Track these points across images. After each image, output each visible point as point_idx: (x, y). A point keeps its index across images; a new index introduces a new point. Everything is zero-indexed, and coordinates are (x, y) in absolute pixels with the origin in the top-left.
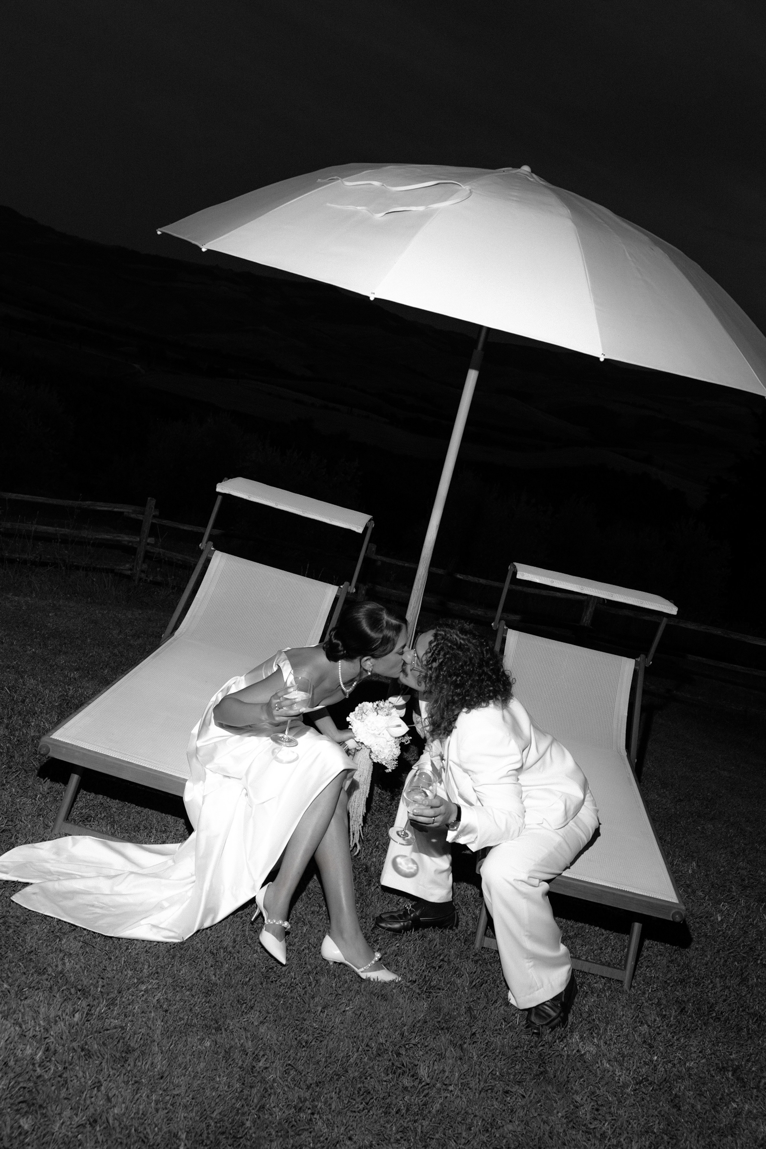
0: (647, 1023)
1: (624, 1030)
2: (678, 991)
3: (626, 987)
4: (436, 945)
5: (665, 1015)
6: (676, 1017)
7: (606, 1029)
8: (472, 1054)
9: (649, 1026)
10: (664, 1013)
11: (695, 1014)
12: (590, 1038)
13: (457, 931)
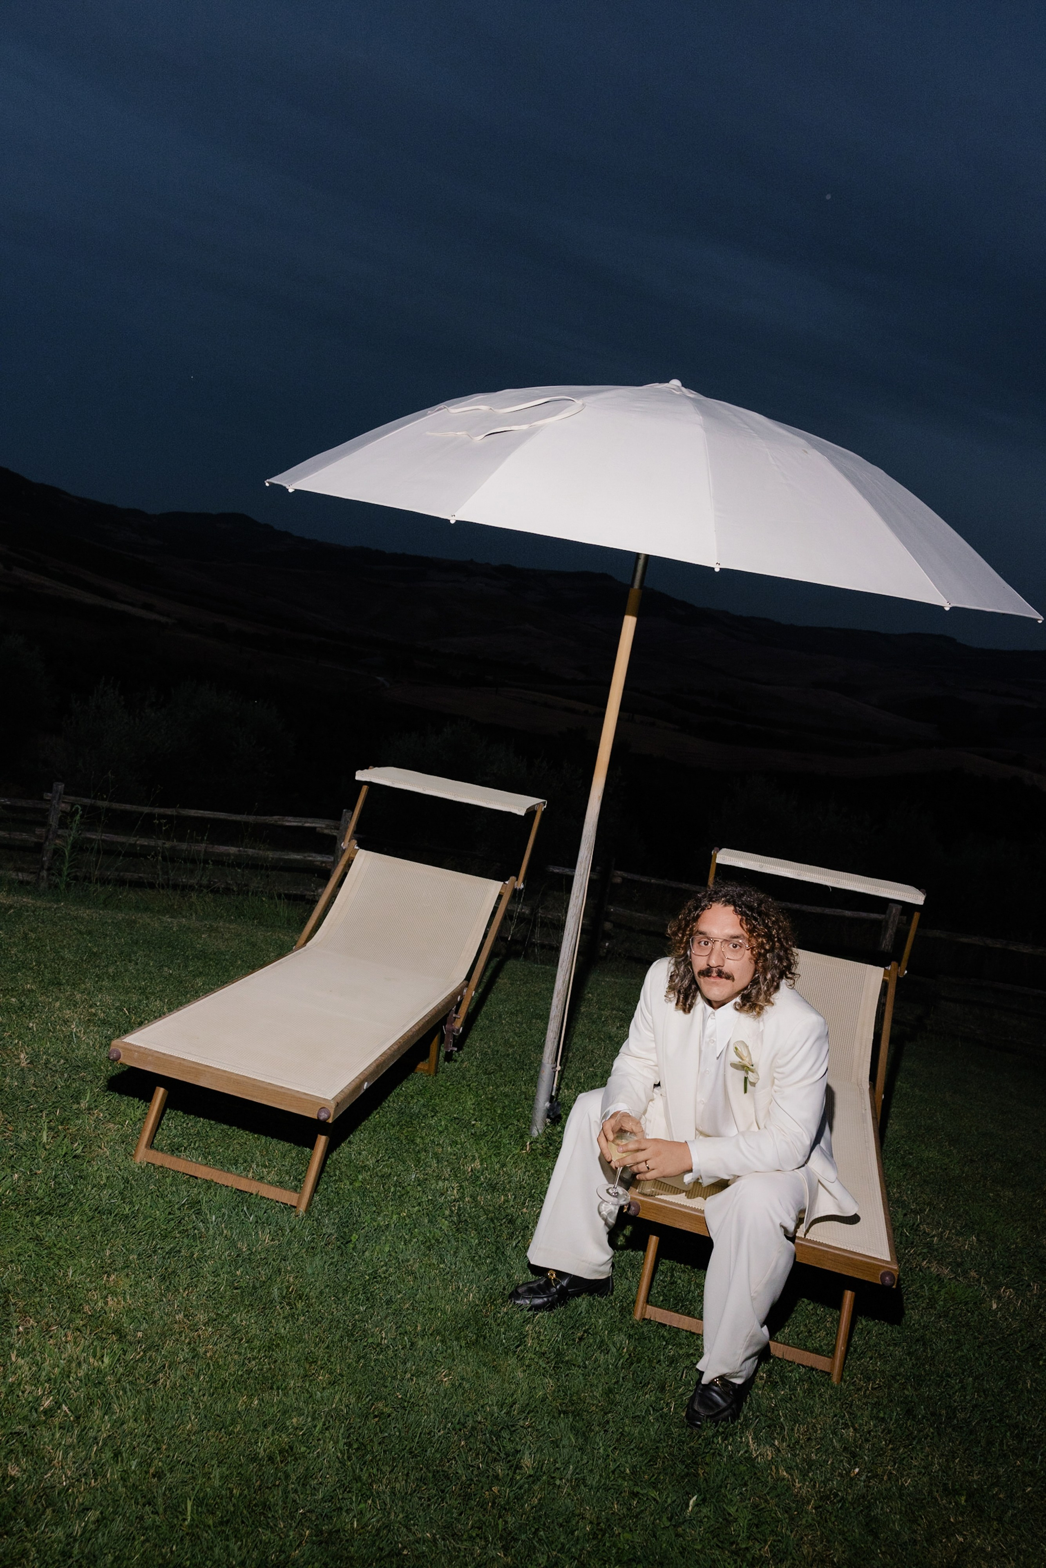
0: (853, 1427)
1: (819, 1432)
2: (908, 1390)
3: (835, 1379)
4: (581, 1312)
5: (883, 1418)
6: (896, 1421)
7: (793, 1430)
8: (598, 1444)
9: (855, 1429)
10: (882, 1415)
11: (927, 1420)
12: (769, 1439)
13: (612, 1298)
